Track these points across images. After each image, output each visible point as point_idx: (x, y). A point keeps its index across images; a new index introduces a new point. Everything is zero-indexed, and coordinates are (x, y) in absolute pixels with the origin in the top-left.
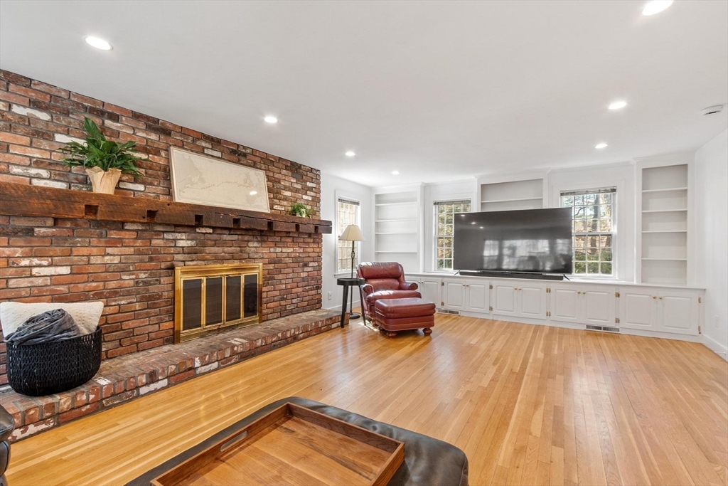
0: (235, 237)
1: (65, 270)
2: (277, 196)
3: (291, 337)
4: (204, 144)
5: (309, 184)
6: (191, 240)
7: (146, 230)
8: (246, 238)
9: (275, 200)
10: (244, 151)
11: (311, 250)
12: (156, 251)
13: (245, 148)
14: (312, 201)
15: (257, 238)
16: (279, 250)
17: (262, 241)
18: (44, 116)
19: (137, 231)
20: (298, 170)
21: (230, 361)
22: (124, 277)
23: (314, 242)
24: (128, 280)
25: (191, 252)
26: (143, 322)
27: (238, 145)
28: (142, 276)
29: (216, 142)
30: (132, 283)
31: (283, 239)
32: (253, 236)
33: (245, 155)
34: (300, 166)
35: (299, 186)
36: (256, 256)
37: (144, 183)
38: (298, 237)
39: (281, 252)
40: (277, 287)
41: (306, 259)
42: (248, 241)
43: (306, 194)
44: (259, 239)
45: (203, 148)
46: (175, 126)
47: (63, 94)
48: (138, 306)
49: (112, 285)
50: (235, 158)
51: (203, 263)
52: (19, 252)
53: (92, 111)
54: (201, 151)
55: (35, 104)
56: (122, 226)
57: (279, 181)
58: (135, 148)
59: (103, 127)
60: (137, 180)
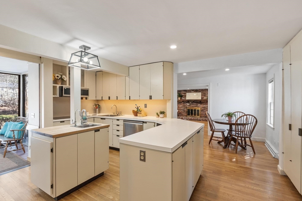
0: (195, 104)
3: (198, 120)
7: (184, 103)
8: (197, 104)
12: (185, 105)
13: (198, 89)
15: (200, 104)
16: (205, 106)
21: (188, 120)
25: (189, 105)
28: (183, 108)
29: (193, 90)
33: (198, 91)
46: (187, 90)
48: (183, 111)
50: (196, 91)
51: (191, 107)
54: (191, 92)
56: (181, 103)
57: (205, 93)
58: (183, 94)
59: (180, 93)
60: (183, 97)
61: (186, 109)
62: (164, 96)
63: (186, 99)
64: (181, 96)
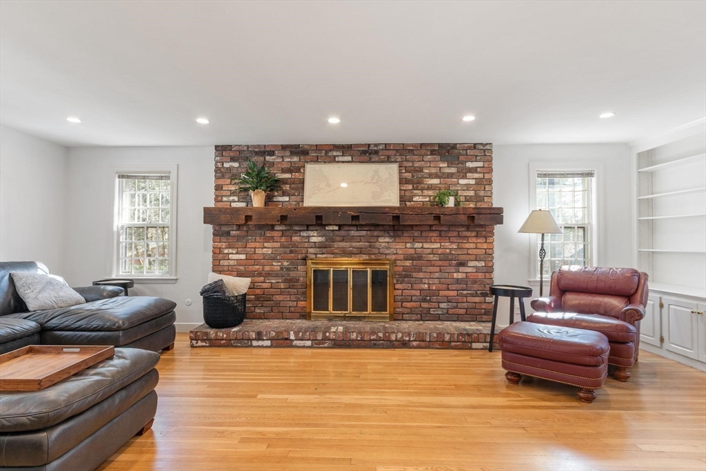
0: (364, 233)
1: (243, 257)
2: (417, 187)
3: (396, 340)
4: (335, 154)
5: (469, 165)
6: (322, 236)
7: (288, 230)
8: (376, 233)
9: (415, 192)
10: (375, 148)
11: (472, 246)
12: (295, 246)
13: (376, 145)
14: (476, 184)
15: (389, 233)
16: (418, 245)
17: (394, 237)
18: (236, 165)
19: (282, 231)
20: (451, 151)
21: (323, 344)
22: (274, 264)
23: (477, 236)
24: (276, 266)
25: (321, 246)
26: (285, 298)
27: (369, 145)
28: (286, 263)
29: (346, 149)
30: (279, 268)
31: (424, 234)
32: (385, 231)
33: (376, 152)
34: (454, 146)
35: (453, 170)
36: (387, 252)
37: (289, 195)
38: (449, 231)
39: (422, 247)
40: (415, 286)
41: (462, 258)
42: (378, 237)
43: (465, 177)
44: (392, 234)
45: (335, 157)
46: (311, 145)
47: (245, 148)
48: (282, 286)
49: (267, 268)
50: (366, 158)
51: (332, 256)
52: (224, 245)
53: (257, 153)
54: (333, 160)
55: (233, 159)
56: (272, 227)
57: (421, 170)
58: (284, 171)
59: (265, 162)
60: (284, 194)
61: (302, 268)
63: (301, 202)
64: (272, 186)
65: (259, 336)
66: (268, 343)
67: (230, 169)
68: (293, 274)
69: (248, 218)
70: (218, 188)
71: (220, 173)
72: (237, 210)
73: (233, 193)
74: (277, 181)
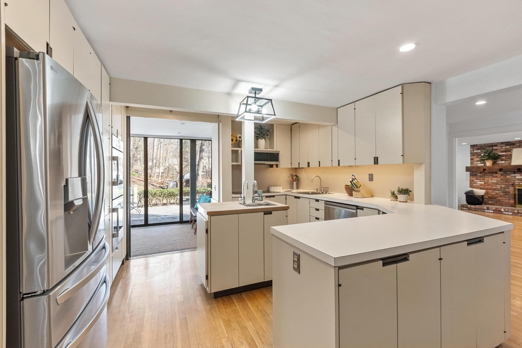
1: (483, 183)
7: (504, 174)
12: (508, 179)
18: (479, 151)
19: (501, 174)
21: (517, 214)
24: (498, 186)
26: (503, 198)
28: (503, 186)
30: (500, 187)
37: (504, 160)
46: (517, 141)
47: (483, 145)
48: (501, 194)
49: (494, 187)
52: (474, 179)
53: (489, 146)
55: (478, 149)
56: (496, 173)
58: (502, 152)
59: (493, 150)
60: (502, 160)
61: (511, 189)
62: (405, 155)
63: (510, 163)
64: (495, 158)
65: (488, 209)
66: (492, 211)
67: (477, 153)
68: (507, 190)
69: (484, 170)
70: (471, 159)
71: (472, 154)
72: (480, 167)
73: (478, 161)
74: (499, 155)
